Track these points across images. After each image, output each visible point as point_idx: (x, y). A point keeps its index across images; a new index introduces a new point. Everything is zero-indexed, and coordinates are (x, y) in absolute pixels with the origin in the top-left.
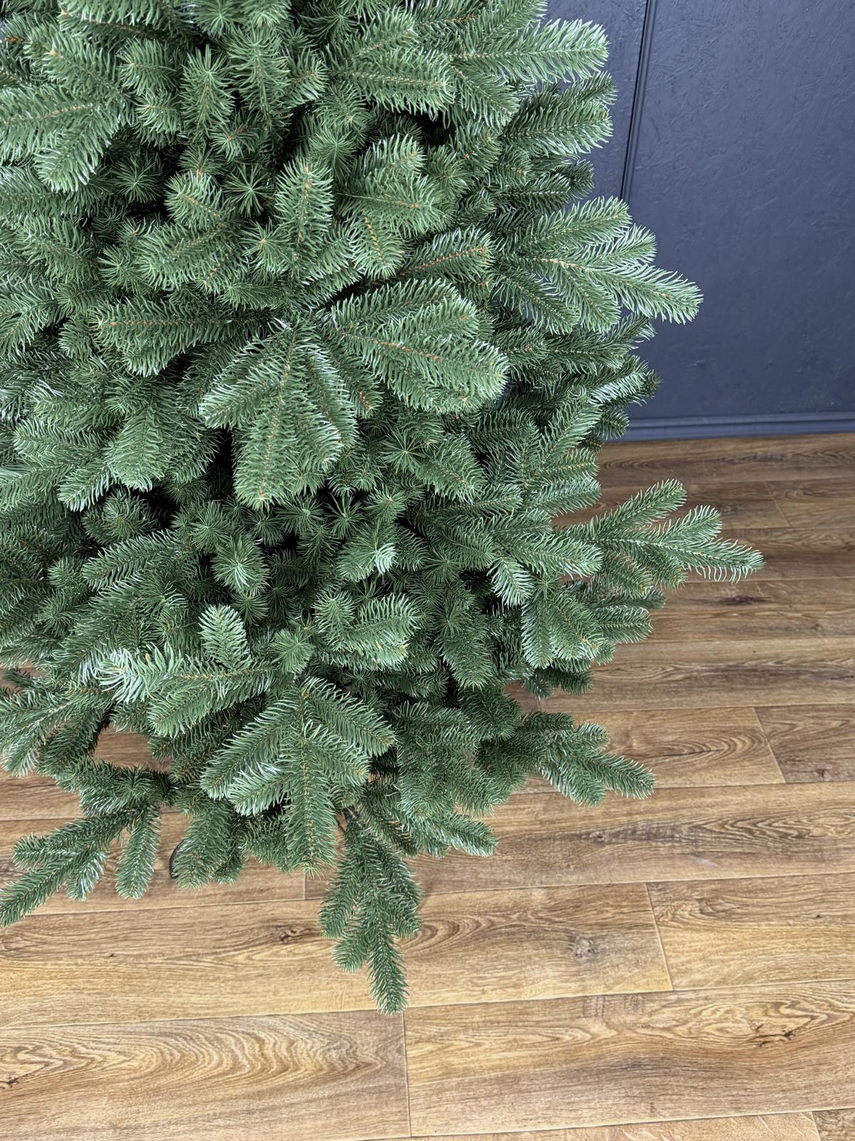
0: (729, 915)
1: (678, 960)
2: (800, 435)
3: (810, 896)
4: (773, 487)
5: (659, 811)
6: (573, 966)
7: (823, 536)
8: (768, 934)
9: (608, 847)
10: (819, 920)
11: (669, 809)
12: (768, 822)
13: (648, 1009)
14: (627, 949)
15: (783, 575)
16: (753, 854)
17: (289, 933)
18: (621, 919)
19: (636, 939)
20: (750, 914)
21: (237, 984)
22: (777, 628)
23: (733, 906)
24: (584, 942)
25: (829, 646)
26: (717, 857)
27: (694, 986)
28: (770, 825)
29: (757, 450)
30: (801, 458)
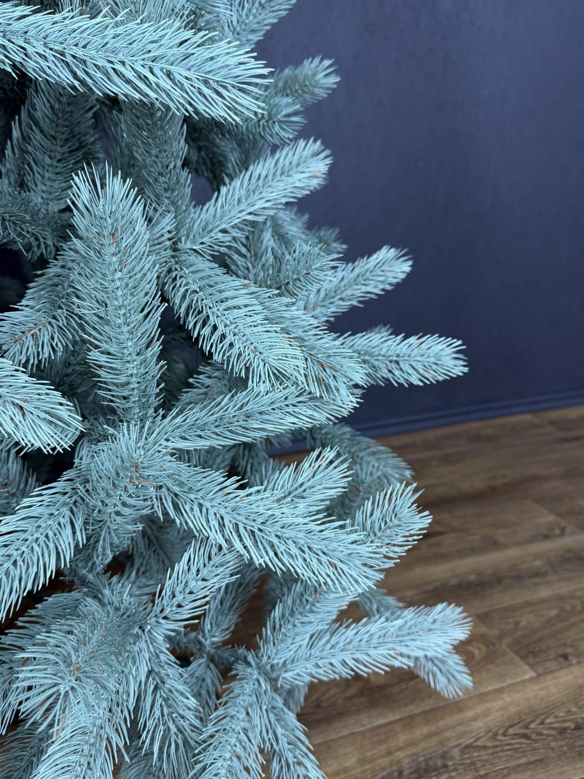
5: (421, 741)
7: (468, 483)
11: (431, 735)
12: (538, 721)
16: (541, 760)
22: (464, 550)
25: (514, 555)
28: (542, 723)
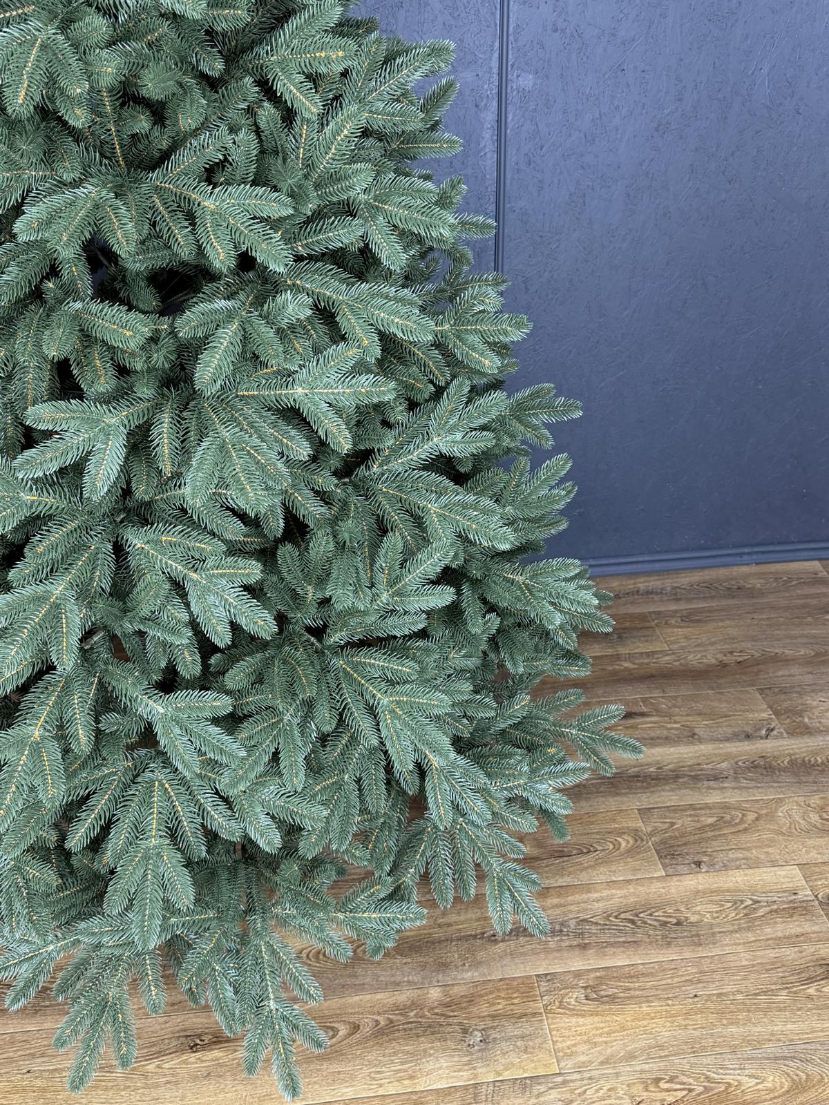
0: (612, 999)
1: (565, 1044)
2: (677, 571)
3: (687, 978)
4: (653, 615)
5: (549, 909)
6: (466, 1056)
7: (699, 656)
8: (649, 1014)
9: (501, 944)
10: (696, 999)
11: (557, 906)
13: (535, 1092)
14: (517, 1037)
15: (663, 691)
16: (635, 942)
17: (198, 1042)
18: (512, 1010)
19: (526, 1028)
20: (631, 997)
21: (146, 1092)
22: (658, 738)
23: (616, 991)
24: (476, 1033)
25: (705, 752)
26: (603, 947)
27: (579, 1067)
29: (640, 585)
30: (679, 591)
